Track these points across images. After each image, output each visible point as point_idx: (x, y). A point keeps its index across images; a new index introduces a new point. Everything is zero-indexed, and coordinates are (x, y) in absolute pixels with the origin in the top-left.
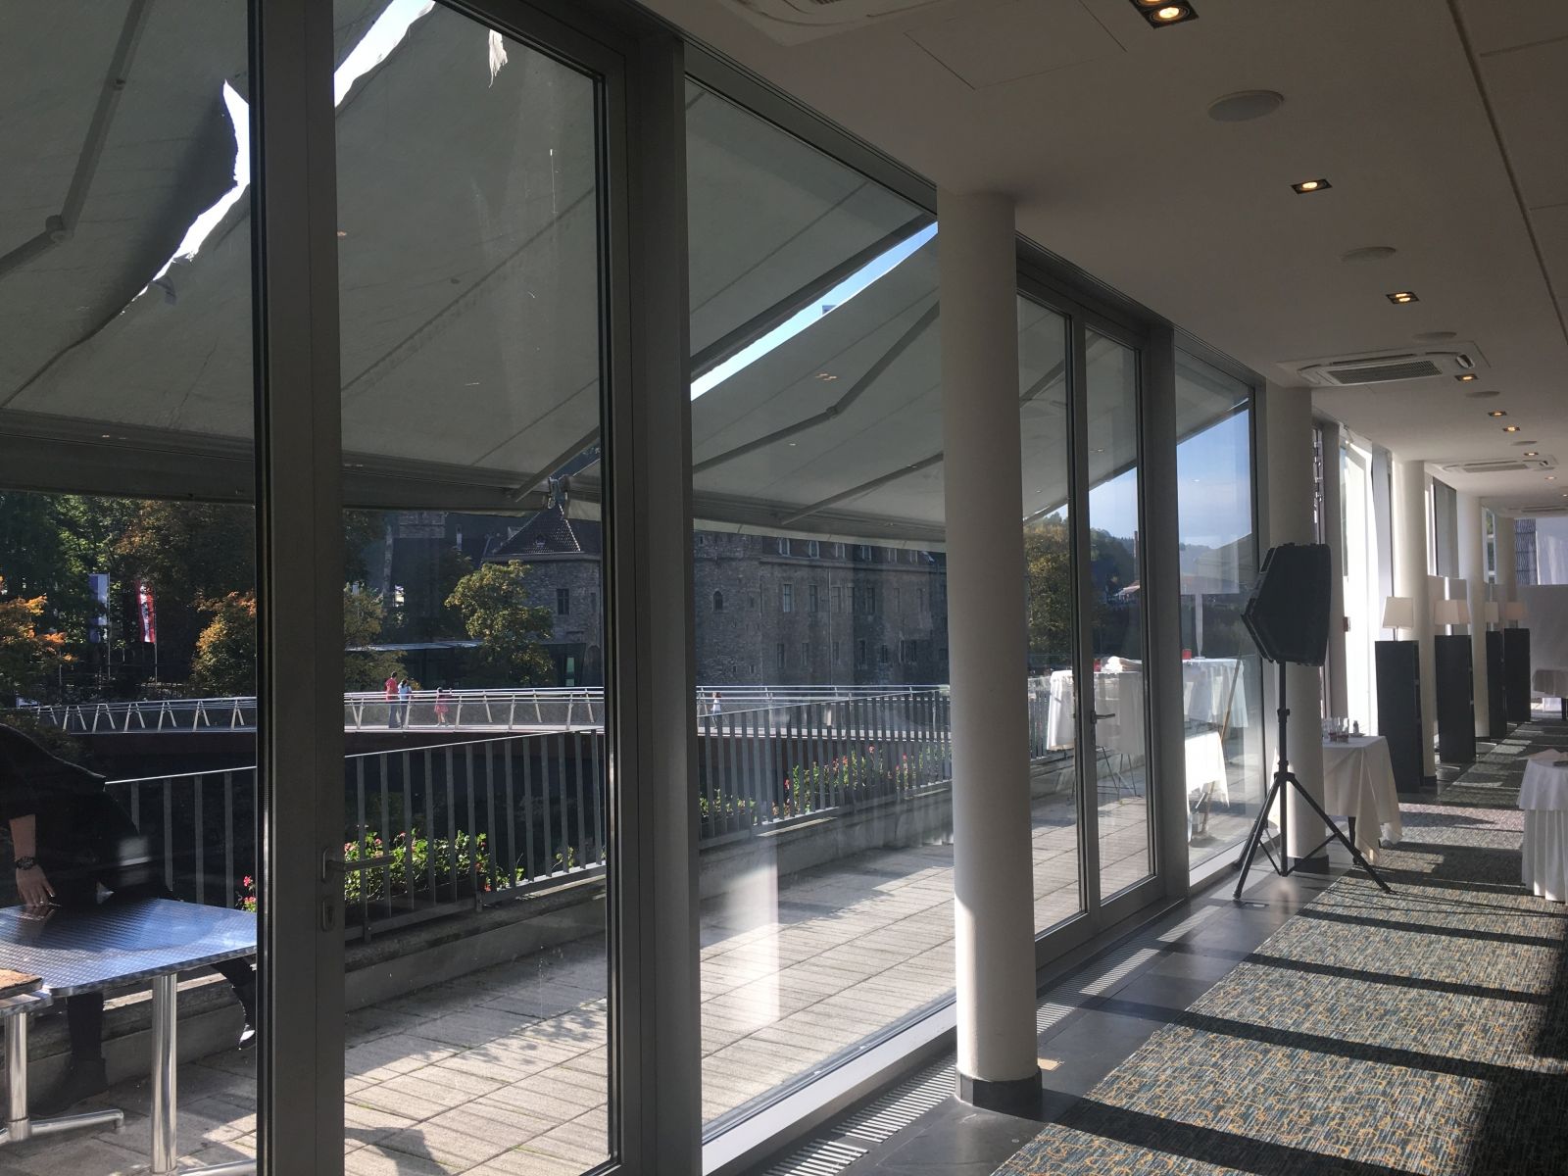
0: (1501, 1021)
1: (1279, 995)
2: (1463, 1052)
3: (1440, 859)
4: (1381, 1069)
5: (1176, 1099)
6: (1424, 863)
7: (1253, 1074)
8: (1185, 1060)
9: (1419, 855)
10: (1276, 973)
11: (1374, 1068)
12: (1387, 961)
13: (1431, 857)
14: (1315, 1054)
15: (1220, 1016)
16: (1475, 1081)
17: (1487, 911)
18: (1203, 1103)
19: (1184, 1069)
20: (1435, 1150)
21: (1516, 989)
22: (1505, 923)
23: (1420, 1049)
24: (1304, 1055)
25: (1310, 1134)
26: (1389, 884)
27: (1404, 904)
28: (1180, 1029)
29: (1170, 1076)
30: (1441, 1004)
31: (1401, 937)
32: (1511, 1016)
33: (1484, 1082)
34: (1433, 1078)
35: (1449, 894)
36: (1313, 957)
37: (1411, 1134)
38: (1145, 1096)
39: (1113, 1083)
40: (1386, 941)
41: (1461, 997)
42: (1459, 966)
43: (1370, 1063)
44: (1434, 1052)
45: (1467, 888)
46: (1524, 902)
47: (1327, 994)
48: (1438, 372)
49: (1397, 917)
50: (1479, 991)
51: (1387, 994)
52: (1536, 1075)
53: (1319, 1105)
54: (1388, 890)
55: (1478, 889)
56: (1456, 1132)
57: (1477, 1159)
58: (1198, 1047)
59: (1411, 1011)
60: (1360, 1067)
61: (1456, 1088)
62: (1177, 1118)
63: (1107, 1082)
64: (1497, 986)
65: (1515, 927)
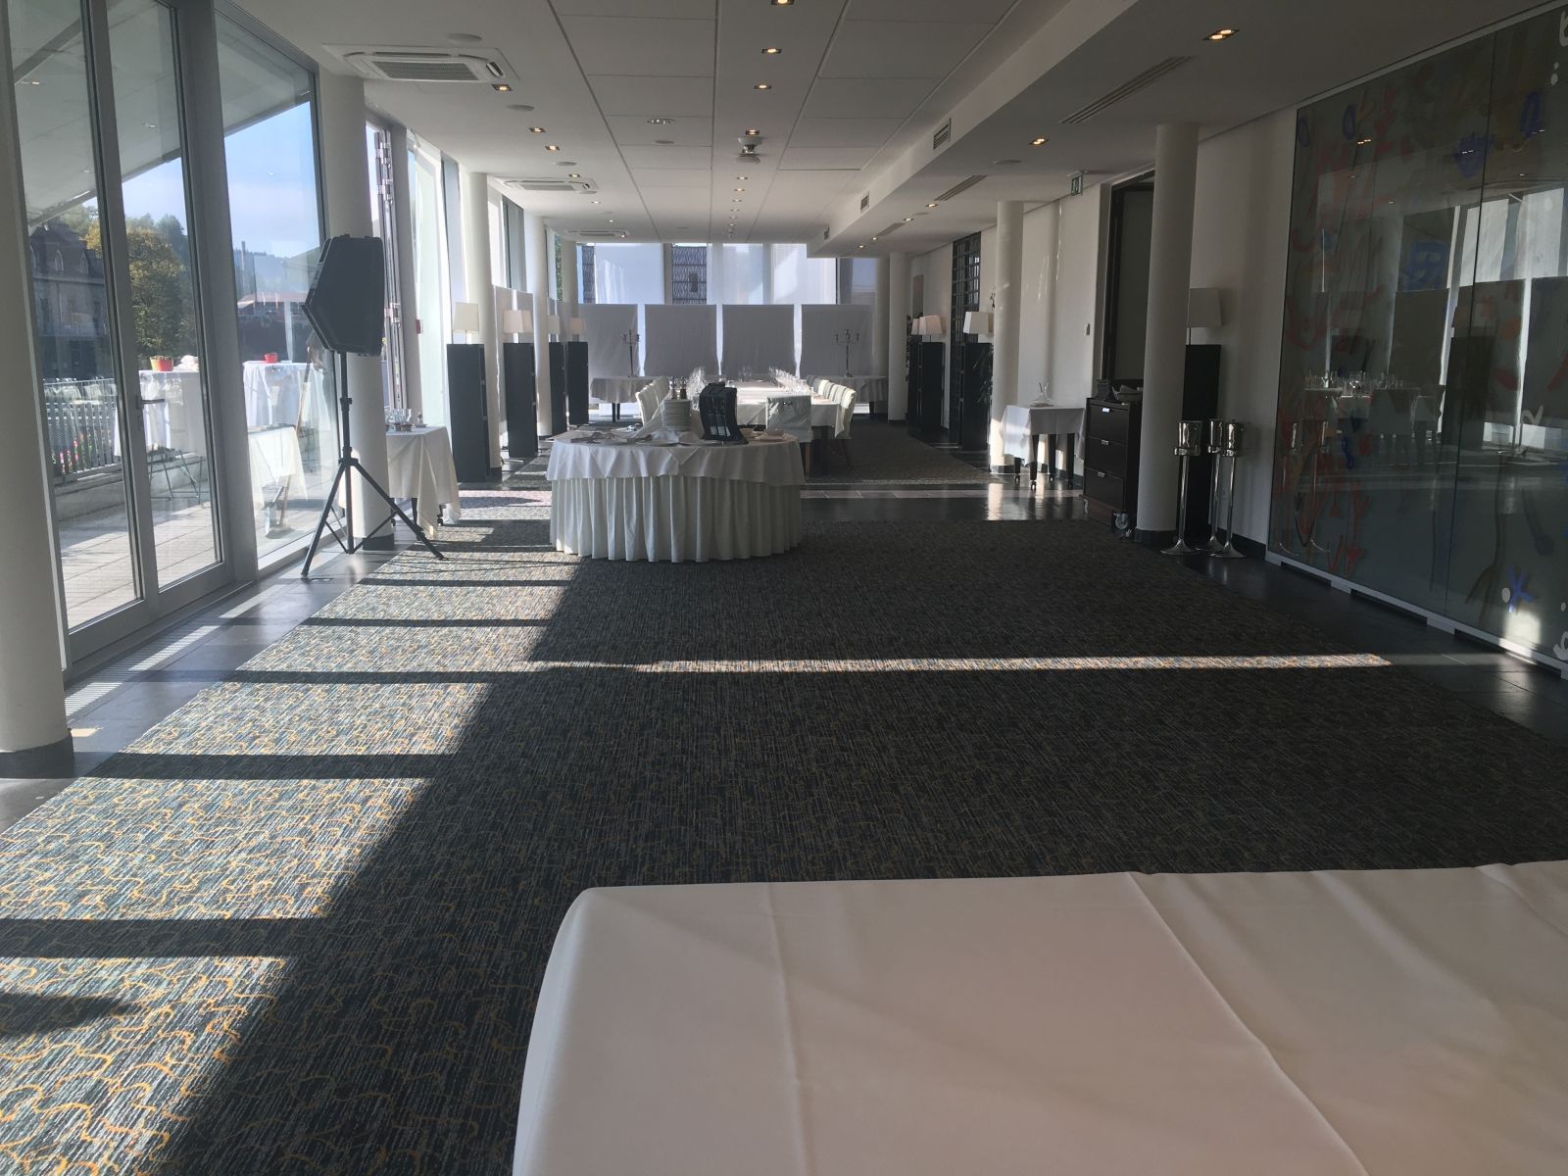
0: (509, 641)
1: (328, 647)
2: (475, 667)
3: (490, 531)
4: (404, 688)
5: (214, 738)
6: (475, 535)
7: (292, 708)
8: (228, 708)
9: (473, 529)
10: (329, 631)
11: (398, 688)
12: (428, 610)
13: (484, 530)
14: (351, 686)
15: (270, 670)
16: (479, 685)
17: (518, 566)
18: (240, 737)
19: (227, 714)
20: (435, 737)
21: (529, 618)
22: (530, 573)
23: (441, 670)
24: (342, 687)
25: (334, 743)
26: (443, 553)
27: (453, 566)
28: (227, 685)
29: (212, 722)
30: (465, 636)
31: (445, 591)
32: (518, 637)
33: (485, 685)
34: (447, 687)
35: (492, 556)
36: (365, 614)
37: (418, 729)
38: (183, 741)
39: (152, 736)
40: (431, 595)
41: (483, 628)
42: (486, 607)
43: (397, 685)
44: (451, 669)
45: (507, 551)
46: (549, 556)
47: (371, 640)
48: (473, 78)
49: (446, 577)
50: (498, 623)
51: (421, 634)
52: (525, 674)
53: (347, 721)
54: (441, 558)
55: (515, 550)
56: (456, 721)
57: (467, 737)
58: (242, 696)
59: (439, 643)
60: (387, 689)
61: (463, 691)
62: (212, 752)
63: (146, 736)
64: (512, 617)
65: (537, 575)
